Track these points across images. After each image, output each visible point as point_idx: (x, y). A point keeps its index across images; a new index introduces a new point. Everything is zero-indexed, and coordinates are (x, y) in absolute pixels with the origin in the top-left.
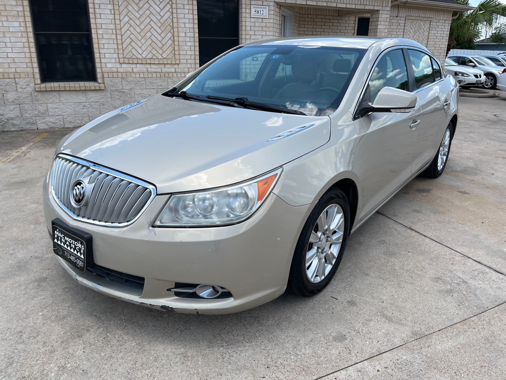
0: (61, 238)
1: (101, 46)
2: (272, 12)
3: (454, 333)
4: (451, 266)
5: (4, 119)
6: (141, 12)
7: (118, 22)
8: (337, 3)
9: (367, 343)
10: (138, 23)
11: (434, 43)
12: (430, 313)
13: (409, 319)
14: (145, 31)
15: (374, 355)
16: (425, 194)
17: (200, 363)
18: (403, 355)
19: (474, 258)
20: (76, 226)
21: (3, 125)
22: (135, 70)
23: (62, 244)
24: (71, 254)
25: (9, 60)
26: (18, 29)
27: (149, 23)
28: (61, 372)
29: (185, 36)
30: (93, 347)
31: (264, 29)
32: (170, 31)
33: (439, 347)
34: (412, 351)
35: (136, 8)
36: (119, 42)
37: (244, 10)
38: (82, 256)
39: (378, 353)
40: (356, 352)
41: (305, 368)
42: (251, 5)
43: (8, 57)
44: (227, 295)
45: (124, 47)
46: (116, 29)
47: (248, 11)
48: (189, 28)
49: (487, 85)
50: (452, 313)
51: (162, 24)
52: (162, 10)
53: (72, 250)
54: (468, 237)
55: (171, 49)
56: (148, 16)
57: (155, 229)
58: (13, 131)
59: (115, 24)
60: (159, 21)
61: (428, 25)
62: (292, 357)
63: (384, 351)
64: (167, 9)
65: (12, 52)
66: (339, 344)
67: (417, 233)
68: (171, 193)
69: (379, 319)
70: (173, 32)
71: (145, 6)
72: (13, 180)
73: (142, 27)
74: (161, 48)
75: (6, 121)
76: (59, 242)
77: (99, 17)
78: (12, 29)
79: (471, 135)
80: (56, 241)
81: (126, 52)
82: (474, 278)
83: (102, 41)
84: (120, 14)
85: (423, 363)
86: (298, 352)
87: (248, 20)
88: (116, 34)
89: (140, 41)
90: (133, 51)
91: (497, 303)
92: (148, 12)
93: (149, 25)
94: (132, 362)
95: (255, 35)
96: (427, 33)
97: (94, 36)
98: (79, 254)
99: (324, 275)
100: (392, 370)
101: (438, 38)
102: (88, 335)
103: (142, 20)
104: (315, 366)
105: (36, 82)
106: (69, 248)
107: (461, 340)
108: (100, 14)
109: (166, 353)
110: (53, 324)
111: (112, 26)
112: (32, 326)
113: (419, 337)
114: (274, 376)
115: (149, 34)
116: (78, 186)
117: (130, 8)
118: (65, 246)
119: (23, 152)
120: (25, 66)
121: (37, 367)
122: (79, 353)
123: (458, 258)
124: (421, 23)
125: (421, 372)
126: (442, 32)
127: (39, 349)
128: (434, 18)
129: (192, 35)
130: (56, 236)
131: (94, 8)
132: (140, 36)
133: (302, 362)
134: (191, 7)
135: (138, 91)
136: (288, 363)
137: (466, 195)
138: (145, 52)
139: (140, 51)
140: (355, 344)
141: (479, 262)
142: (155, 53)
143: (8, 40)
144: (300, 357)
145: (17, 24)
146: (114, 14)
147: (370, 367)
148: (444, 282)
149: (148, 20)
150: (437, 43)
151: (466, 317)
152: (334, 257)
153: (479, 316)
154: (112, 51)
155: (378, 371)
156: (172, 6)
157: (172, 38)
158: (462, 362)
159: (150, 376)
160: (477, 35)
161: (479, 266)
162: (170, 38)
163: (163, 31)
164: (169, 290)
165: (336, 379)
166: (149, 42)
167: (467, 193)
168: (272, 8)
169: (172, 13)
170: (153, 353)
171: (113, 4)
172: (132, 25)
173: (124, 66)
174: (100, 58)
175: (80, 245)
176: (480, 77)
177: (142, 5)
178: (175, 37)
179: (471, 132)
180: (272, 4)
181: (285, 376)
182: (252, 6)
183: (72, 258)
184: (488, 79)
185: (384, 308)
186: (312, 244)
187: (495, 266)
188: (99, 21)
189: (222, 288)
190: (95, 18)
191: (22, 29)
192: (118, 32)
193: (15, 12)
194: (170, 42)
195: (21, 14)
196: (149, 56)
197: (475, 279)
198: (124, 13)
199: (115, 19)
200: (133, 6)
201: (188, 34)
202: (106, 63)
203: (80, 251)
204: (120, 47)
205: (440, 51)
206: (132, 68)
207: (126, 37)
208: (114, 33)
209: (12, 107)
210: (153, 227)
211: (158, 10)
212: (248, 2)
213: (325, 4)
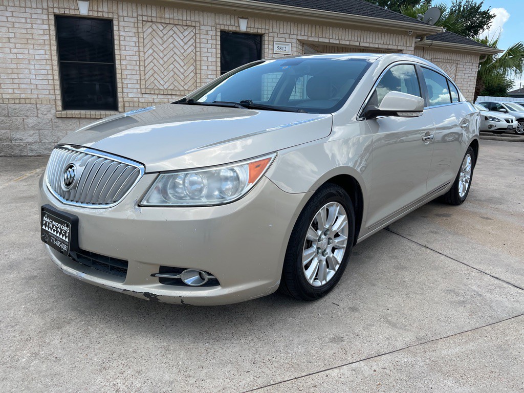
0: (49, 223)
1: (124, 76)
2: (294, 49)
3: (463, 340)
4: (465, 280)
5: (22, 144)
6: (165, 46)
7: (142, 54)
8: (360, 42)
9: (366, 345)
10: (161, 55)
11: (461, 85)
12: (439, 321)
13: (415, 325)
14: (168, 64)
15: (372, 356)
16: (445, 218)
17: (181, 356)
18: (405, 358)
19: (491, 274)
20: (64, 210)
21: (21, 150)
22: (156, 101)
23: (50, 230)
24: (57, 239)
25: (32, 87)
26: (43, 57)
27: (172, 56)
28: (33, 358)
29: (208, 69)
30: (71, 337)
32: (192, 64)
33: (445, 352)
34: (415, 354)
35: (161, 42)
36: (142, 73)
37: (266, 46)
38: (67, 240)
39: (376, 355)
40: (352, 353)
41: (294, 365)
42: (273, 41)
43: (31, 84)
44: (214, 283)
45: (147, 78)
46: (139, 61)
47: (270, 47)
48: (212, 62)
49: (520, 131)
50: (463, 322)
51: (185, 57)
52: (185, 44)
53: (58, 235)
54: (487, 256)
55: (193, 81)
56: (172, 49)
57: (141, 208)
58: (31, 156)
59: (139, 56)
60: (182, 54)
61: (455, 67)
62: (282, 354)
63: (383, 353)
64: (190, 43)
65: (36, 79)
66: (335, 345)
67: (432, 251)
68: (159, 172)
69: (381, 324)
70: (196, 65)
71: (169, 40)
72: (21, 195)
73: (165, 59)
74: (183, 80)
75: (24, 146)
76: (47, 229)
77: (124, 49)
78: (37, 57)
79: (500, 171)
80: (44, 227)
81: (148, 82)
82: (490, 291)
83: (125, 72)
84: (144, 47)
85: (425, 366)
86: (289, 351)
87: (270, 55)
88: (140, 66)
89: (162, 72)
90: (156, 82)
91: (514, 315)
92: (172, 46)
93: (172, 58)
94: (109, 353)
96: (454, 76)
97: (118, 66)
98: (64, 238)
99: (326, 280)
100: (390, 371)
101: (465, 80)
102: (68, 327)
103: (165, 52)
104: (306, 363)
105: (58, 109)
106: (55, 233)
107: (471, 346)
108: (125, 46)
109: (147, 346)
110: (34, 316)
111: (136, 58)
112: (13, 317)
113: (423, 342)
114: (260, 371)
115: (172, 66)
116: (70, 169)
117: (154, 41)
118: (52, 232)
119: (37, 173)
120: (48, 93)
121: (10, 352)
122: (56, 342)
123: (474, 273)
124: (448, 66)
125: (423, 374)
126: (470, 75)
127: (15, 337)
128: (461, 60)
129: (214, 68)
130: (44, 223)
131: (119, 40)
132: (163, 68)
133: (293, 360)
134: (214, 42)
136: (276, 360)
137: (489, 220)
138: (166, 84)
139: (162, 82)
140: (352, 345)
141: (497, 278)
142: (177, 84)
143: (32, 67)
144: (290, 355)
145: (42, 52)
146: (139, 47)
147: (366, 367)
148: (457, 294)
149: (172, 53)
150: (464, 85)
151: (478, 327)
152: (337, 263)
153: (492, 325)
154: (135, 82)
155: (375, 371)
156: (195, 41)
157: (194, 71)
158: (470, 367)
159: (126, 366)
160: (510, 85)
161: (497, 281)
162: (192, 71)
163: (185, 64)
164: (153, 275)
165: (327, 376)
166: (172, 74)
167: (490, 219)
168: (295, 45)
169: (196, 47)
170: (133, 346)
171: (138, 37)
172: (156, 57)
173: (146, 96)
174: (123, 88)
175: (65, 228)
176: (512, 122)
177: (166, 39)
178: (197, 70)
179: (499, 169)
180: (295, 41)
181: (272, 371)
182: (275, 42)
183: (58, 243)
184: (520, 124)
185: (388, 314)
186: (312, 242)
187: (515, 282)
188: (123, 52)
189: (209, 274)
190: (120, 50)
191: (47, 57)
192: (142, 63)
193: (41, 41)
194: (192, 74)
195: (47, 42)
196: (170, 87)
197: (491, 293)
198: (148, 46)
199: (139, 51)
200: (158, 40)
201: (210, 68)
202: (127, 93)
203: (65, 235)
204: (143, 78)
205: (467, 94)
206: (154, 98)
207: (149, 69)
208: (138, 64)
209: (31, 132)
210: (139, 206)
211: (182, 44)
212: (271, 39)
213: (348, 43)
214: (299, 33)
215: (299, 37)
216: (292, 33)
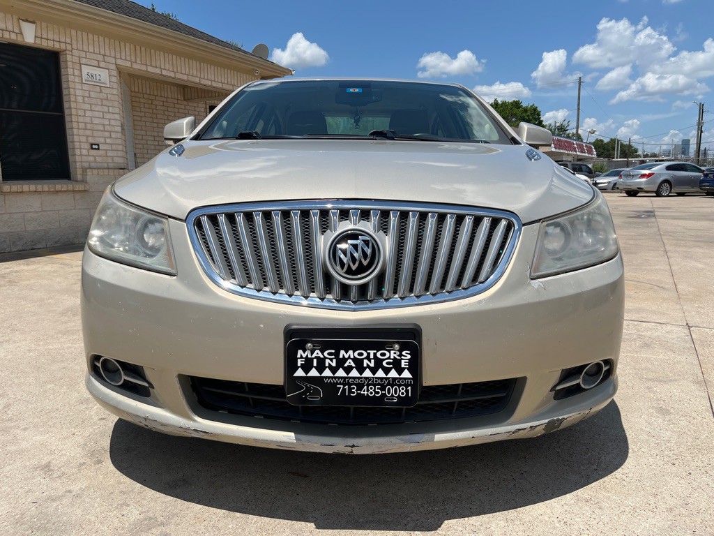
2: (114, 79)
8: (200, 78)
31: (105, 102)
37: (70, 71)
42: (80, 64)
47: (77, 72)
87: (78, 86)
95: (91, 110)
168: (113, 73)
180: (113, 67)
182: (82, 66)
212: (75, 59)
213: (185, 77)
214: (118, 56)
215: (119, 62)
216: (108, 53)
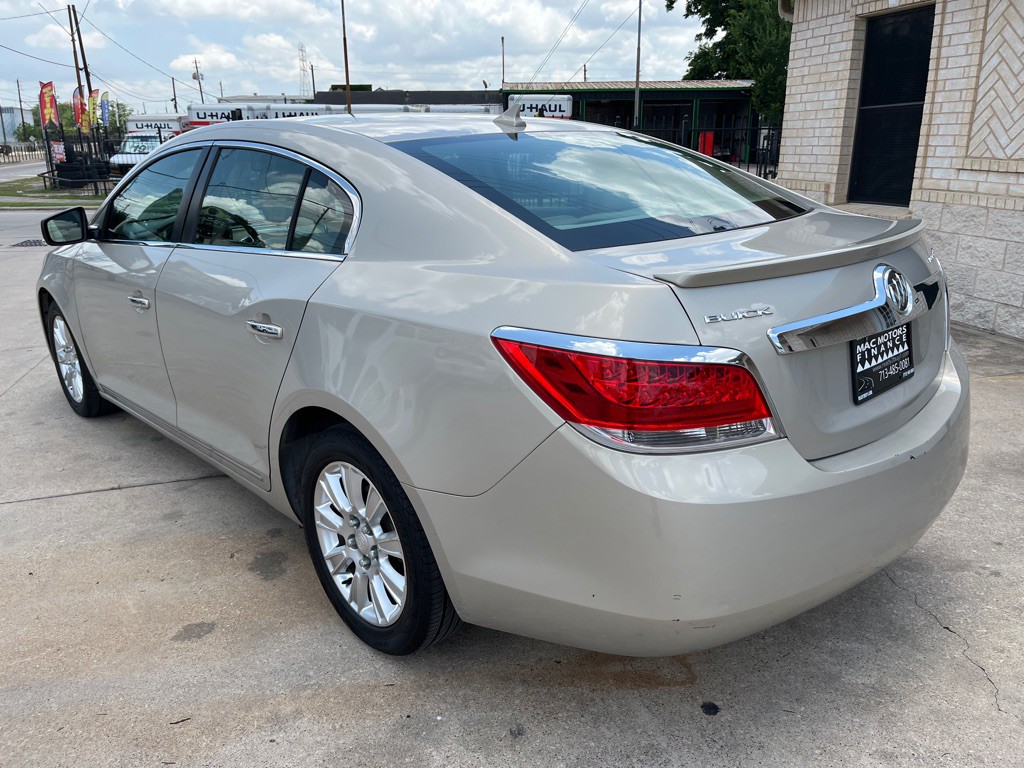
1: (934, 130)
7: (974, 71)
22: (981, 188)
45: (974, 130)
46: (968, 89)
77: (944, 66)
81: (974, 142)
83: (937, 120)
84: (982, 53)
88: (965, 101)
89: (1010, 113)
97: (926, 108)
108: (948, 58)
111: (963, 83)
131: (940, 47)
135: (966, 241)
138: (1013, 144)
139: (1004, 140)
143: (818, 124)
154: (950, 141)
172: (1003, 74)
173: (964, 176)
174: (927, 157)
188: (942, 74)
190: (937, 69)
191: (836, 103)
193: (835, 74)
196: (1020, 153)
198: (993, 47)
202: (932, 169)
207: (984, 107)
208: (964, 97)
